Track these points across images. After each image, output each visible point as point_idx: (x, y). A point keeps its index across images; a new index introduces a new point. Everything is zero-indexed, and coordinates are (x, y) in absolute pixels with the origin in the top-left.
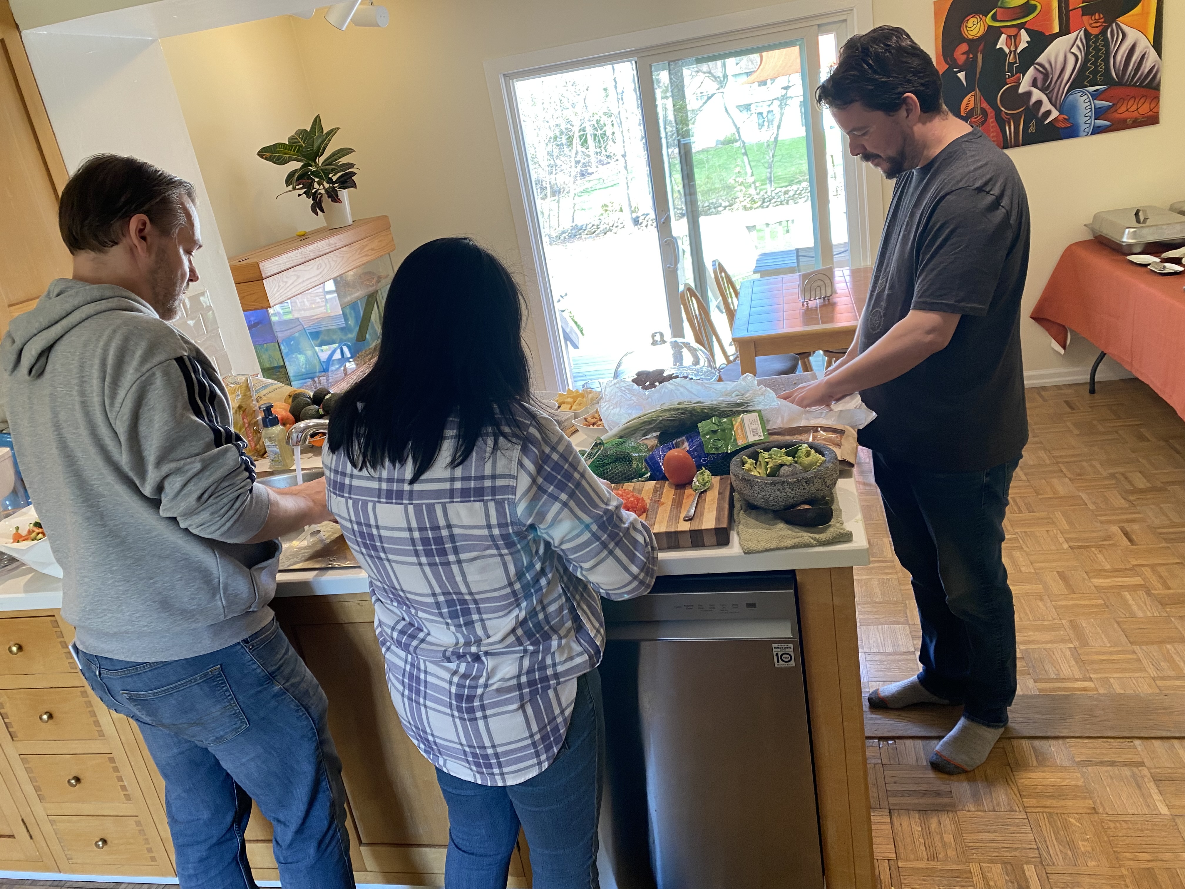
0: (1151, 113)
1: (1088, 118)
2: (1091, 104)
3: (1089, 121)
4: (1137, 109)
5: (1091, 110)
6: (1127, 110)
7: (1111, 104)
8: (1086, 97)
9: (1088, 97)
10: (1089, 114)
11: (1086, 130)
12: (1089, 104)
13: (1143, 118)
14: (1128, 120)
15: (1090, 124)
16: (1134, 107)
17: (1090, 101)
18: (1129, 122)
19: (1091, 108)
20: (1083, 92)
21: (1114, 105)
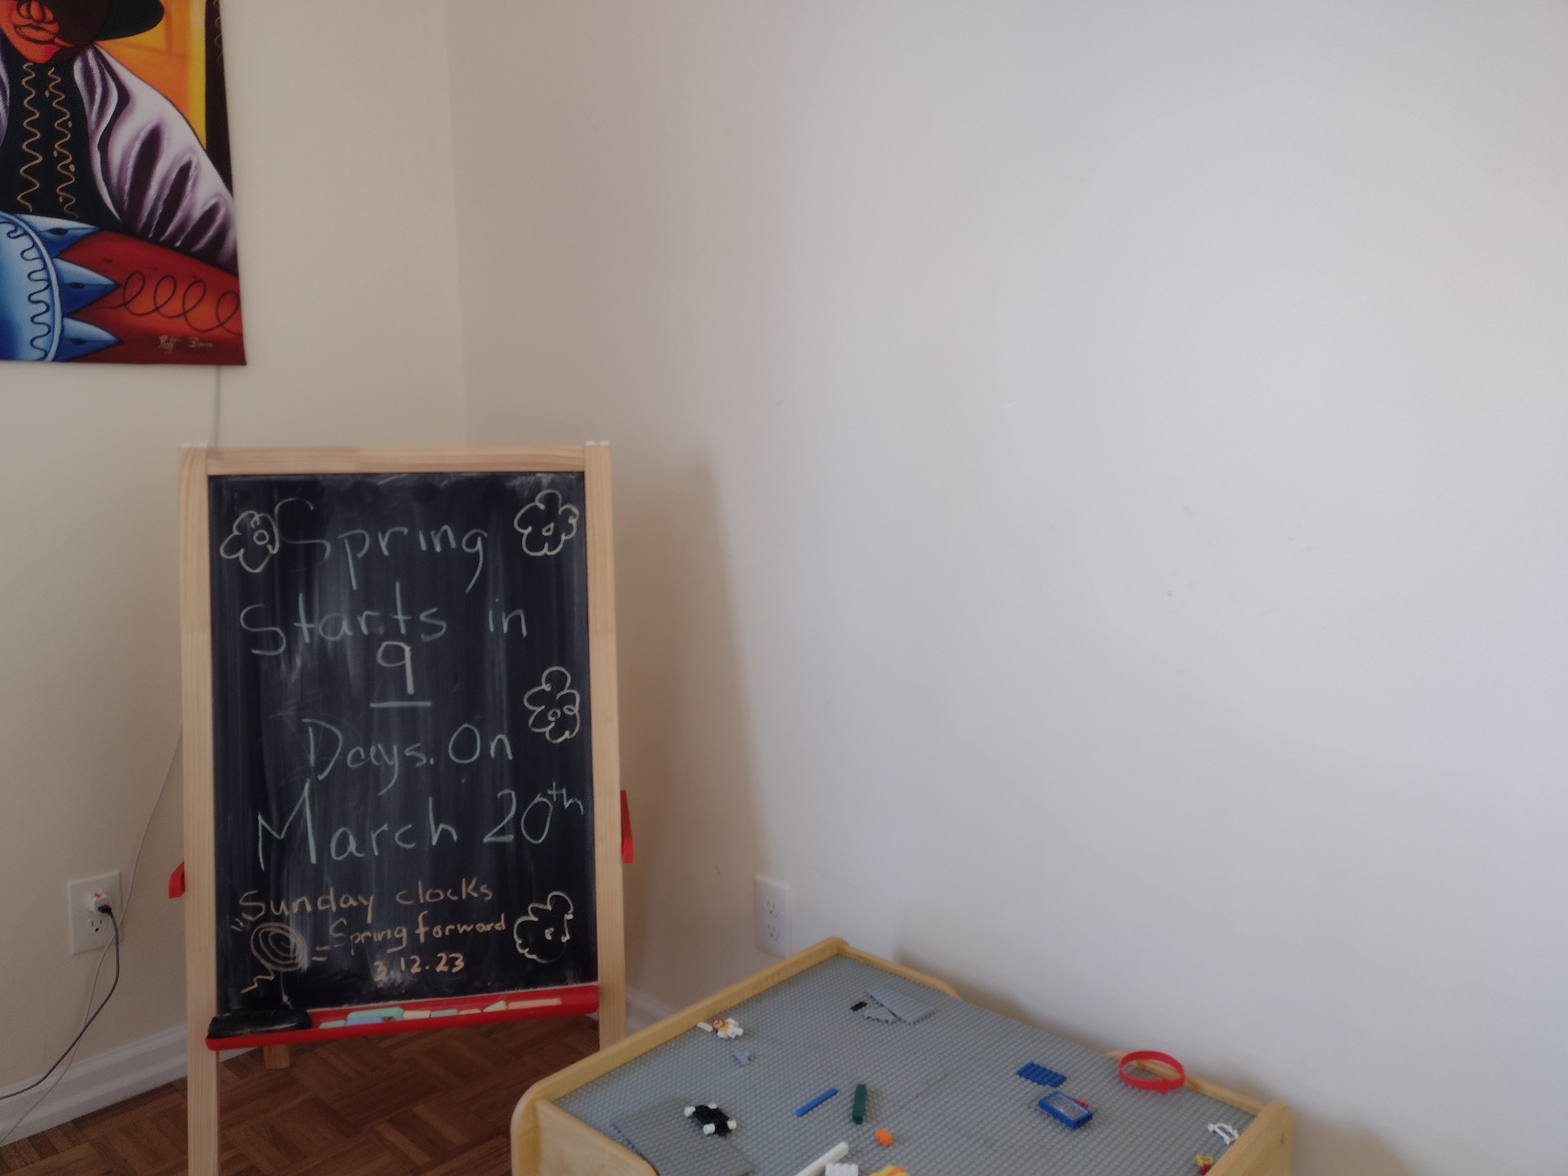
0: (220, 331)
1: (42, 308)
2: (45, 267)
3: (46, 318)
4: (185, 313)
5: (49, 286)
6: (157, 309)
7: (104, 280)
8: (25, 242)
9: (35, 244)
10: (45, 296)
11: (39, 343)
12: (38, 265)
13: (202, 340)
14: (163, 339)
15: (51, 329)
16: (175, 307)
17: (42, 257)
18: (166, 343)
19: (49, 280)
20: (17, 226)
21: (117, 286)
